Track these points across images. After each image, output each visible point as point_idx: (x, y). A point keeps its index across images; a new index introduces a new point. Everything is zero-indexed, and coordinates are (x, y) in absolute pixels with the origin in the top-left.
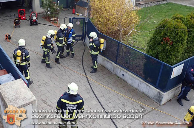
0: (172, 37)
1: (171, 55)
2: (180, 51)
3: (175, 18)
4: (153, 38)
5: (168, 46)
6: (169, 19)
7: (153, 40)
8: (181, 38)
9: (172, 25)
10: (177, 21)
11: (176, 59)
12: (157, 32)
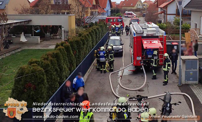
0: (33, 82)
1: (37, 98)
2: (44, 91)
3: (31, 63)
4: (15, 89)
5: (32, 91)
6: (25, 66)
7: (15, 91)
8: (41, 80)
9: (29, 70)
10: (33, 66)
11: (43, 100)
12: (17, 82)
